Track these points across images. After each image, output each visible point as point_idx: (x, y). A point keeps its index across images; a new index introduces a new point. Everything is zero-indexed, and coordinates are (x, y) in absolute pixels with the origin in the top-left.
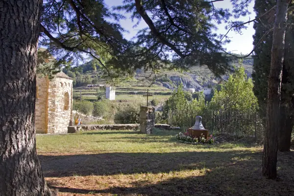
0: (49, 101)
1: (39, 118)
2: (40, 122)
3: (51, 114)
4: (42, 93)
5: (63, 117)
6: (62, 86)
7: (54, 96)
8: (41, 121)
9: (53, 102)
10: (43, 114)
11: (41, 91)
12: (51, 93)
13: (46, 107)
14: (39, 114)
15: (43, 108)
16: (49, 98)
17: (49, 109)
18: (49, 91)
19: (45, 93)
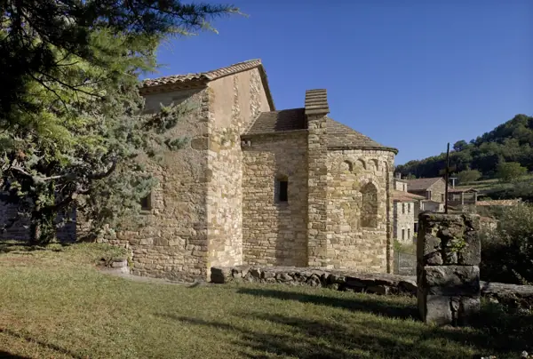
0: (310, 207)
1: (292, 244)
2: (293, 253)
3: (316, 236)
4: (298, 191)
5: (356, 244)
6: (351, 169)
7: (323, 195)
8: (296, 251)
9: (322, 210)
10: (299, 235)
11: (295, 184)
12: (314, 188)
13: (306, 221)
14: (292, 237)
15: (298, 224)
16: (311, 200)
17: (311, 224)
18: (311, 183)
19: (304, 189)
